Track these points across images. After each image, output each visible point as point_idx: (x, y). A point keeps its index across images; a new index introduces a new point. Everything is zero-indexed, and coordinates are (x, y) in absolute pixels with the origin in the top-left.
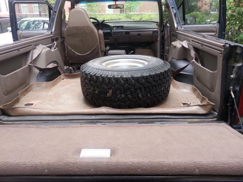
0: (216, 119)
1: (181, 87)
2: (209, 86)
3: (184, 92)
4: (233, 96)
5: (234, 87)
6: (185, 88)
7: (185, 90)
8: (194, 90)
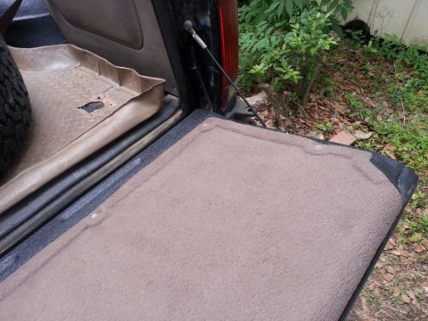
0: (180, 112)
1: (42, 60)
2: (124, 36)
3: (58, 71)
4: (204, 46)
5: (196, 21)
6: (52, 59)
7: (57, 66)
8: (81, 57)
